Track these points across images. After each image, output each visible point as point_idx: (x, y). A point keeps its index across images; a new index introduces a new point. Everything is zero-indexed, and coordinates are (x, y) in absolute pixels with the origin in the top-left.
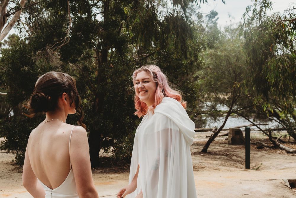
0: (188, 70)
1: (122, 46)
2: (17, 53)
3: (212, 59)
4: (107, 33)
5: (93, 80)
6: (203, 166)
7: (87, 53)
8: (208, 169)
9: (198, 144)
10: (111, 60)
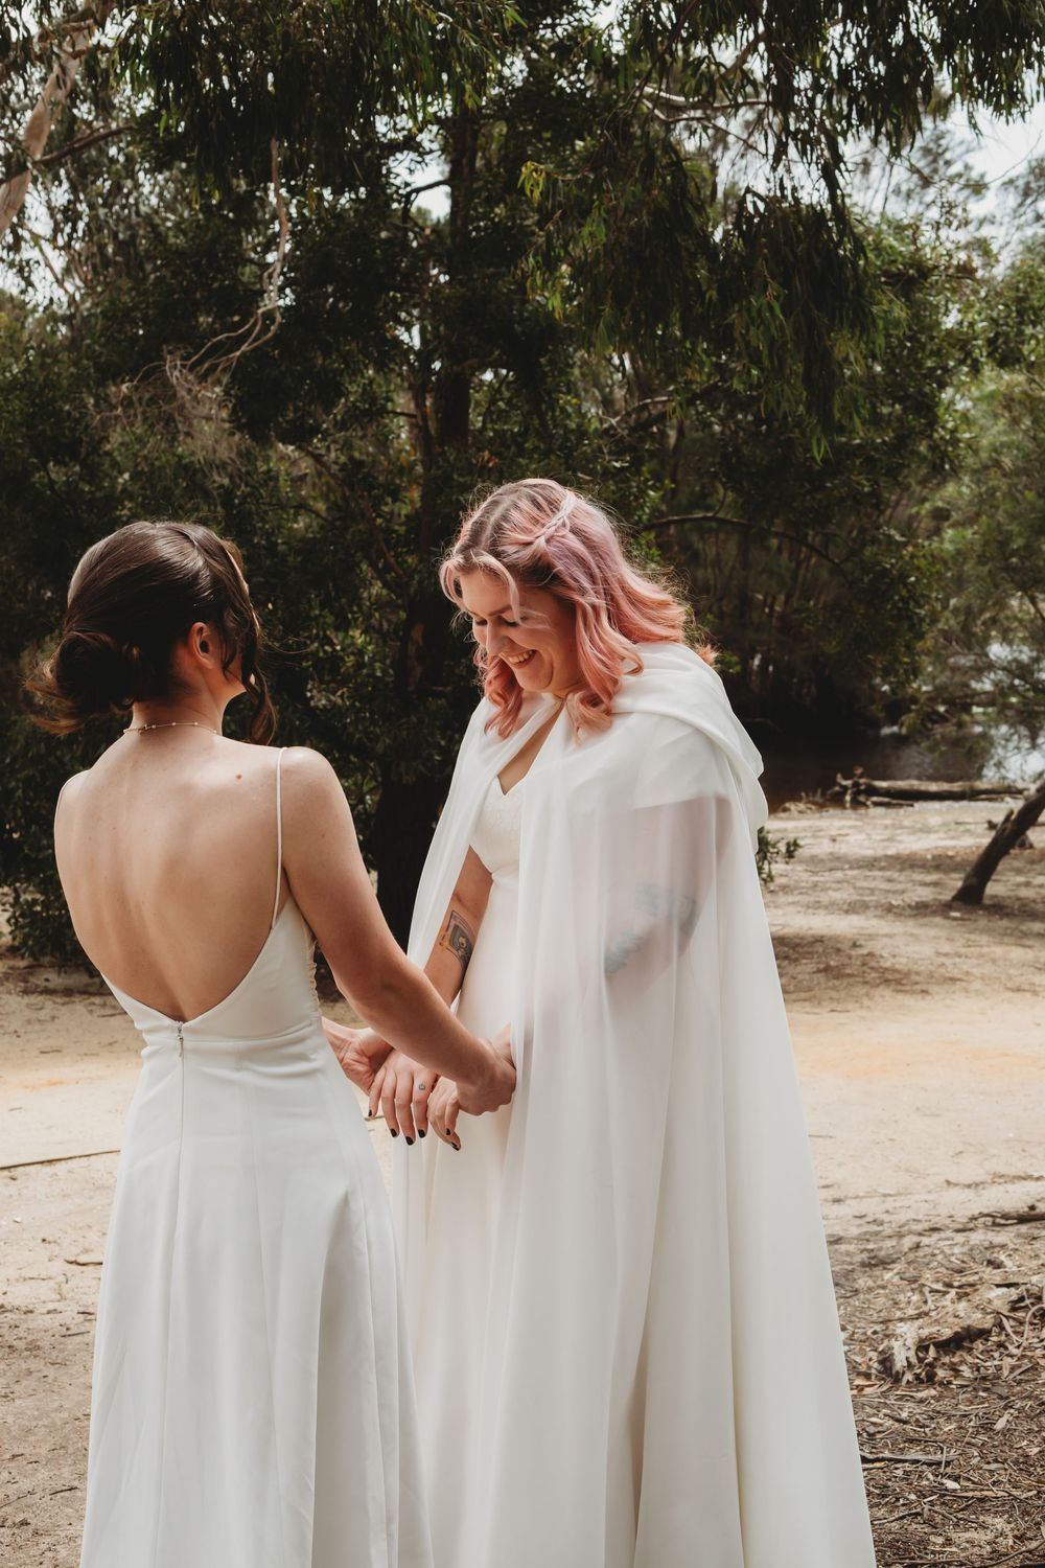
0: (882, 480)
1: (543, 360)
2: (10, 397)
3: (1015, 421)
4: (463, 290)
5: (395, 532)
6: (956, 973)
7: (368, 394)
8: (977, 985)
9: (940, 863)
10: (489, 426)
